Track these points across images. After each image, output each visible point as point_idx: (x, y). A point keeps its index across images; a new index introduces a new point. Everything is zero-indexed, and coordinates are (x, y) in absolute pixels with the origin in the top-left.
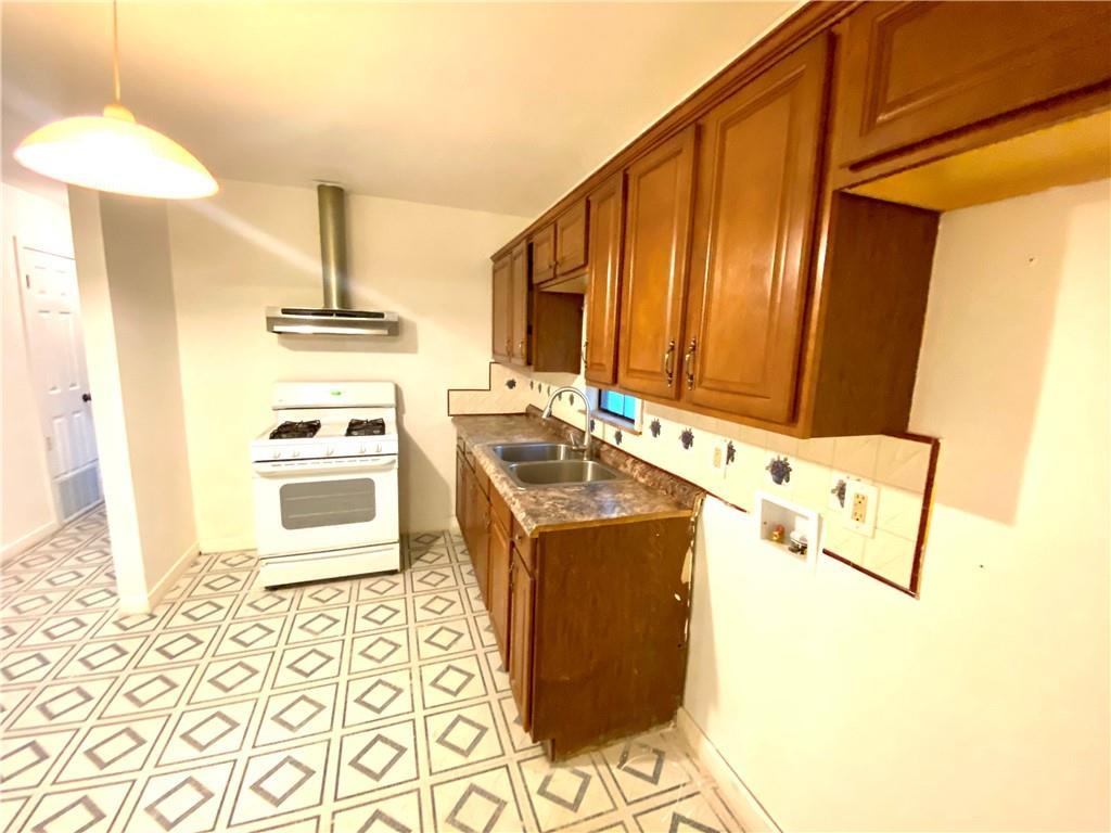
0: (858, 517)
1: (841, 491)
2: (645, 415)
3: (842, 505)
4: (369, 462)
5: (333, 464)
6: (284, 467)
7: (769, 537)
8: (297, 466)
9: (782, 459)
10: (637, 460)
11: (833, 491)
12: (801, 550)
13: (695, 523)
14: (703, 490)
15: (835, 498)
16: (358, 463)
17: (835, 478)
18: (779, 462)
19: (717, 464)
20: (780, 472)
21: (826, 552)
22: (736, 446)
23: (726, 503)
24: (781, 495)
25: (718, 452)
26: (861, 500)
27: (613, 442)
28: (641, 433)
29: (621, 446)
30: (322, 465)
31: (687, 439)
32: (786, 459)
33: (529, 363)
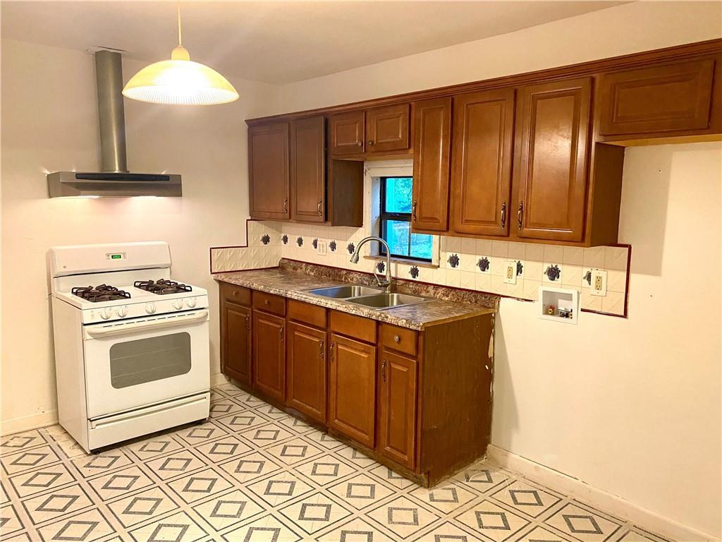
0: (598, 288)
1: (589, 277)
2: (442, 254)
3: (590, 284)
4: (187, 316)
5: (157, 321)
6: (114, 327)
7: (546, 313)
8: (125, 326)
9: (554, 266)
10: (437, 286)
11: (584, 278)
12: (567, 315)
13: (494, 318)
14: (499, 295)
15: (586, 281)
16: (177, 318)
17: (585, 271)
18: (552, 268)
19: (510, 276)
20: (553, 273)
21: (582, 310)
22: (522, 263)
23: (518, 299)
24: (554, 286)
25: (510, 269)
26: (599, 279)
27: (410, 277)
28: (439, 266)
29: (417, 279)
30: (146, 322)
31: (484, 265)
32: (556, 266)
33: (326, 219)
